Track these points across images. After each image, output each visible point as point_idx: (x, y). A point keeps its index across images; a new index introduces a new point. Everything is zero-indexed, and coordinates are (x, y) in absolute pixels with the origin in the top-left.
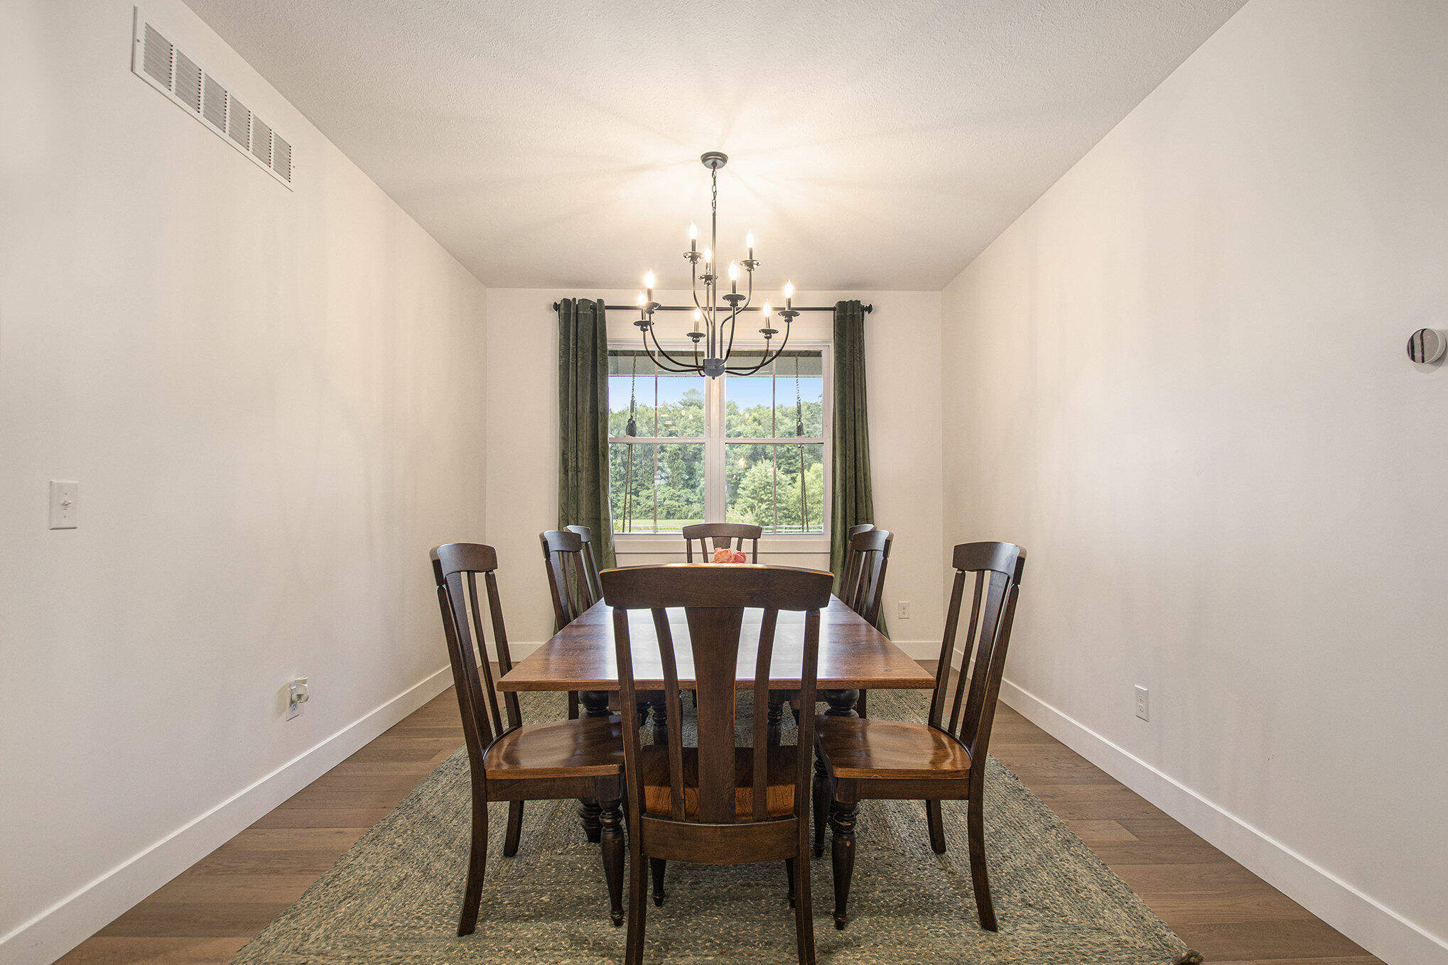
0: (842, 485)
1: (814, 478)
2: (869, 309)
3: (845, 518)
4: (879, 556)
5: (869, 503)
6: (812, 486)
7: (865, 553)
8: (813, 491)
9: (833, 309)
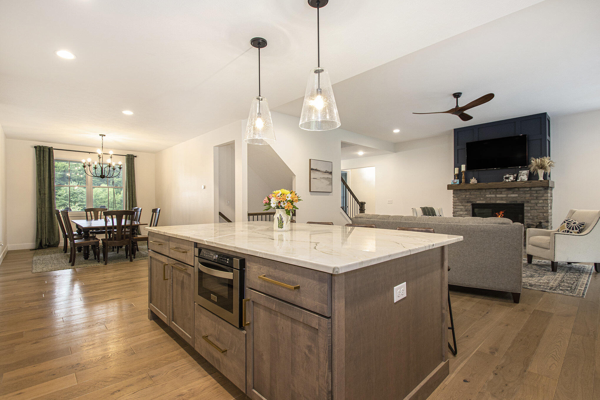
0: (129, 199)
1: (102, 191)
2: (136, 157)
3: (129, 206)
4: (139, 213)
5: (136, 202)
6: (100, 194)
7: (136, 212)
8: (101, 197)
9: (126, 156)
